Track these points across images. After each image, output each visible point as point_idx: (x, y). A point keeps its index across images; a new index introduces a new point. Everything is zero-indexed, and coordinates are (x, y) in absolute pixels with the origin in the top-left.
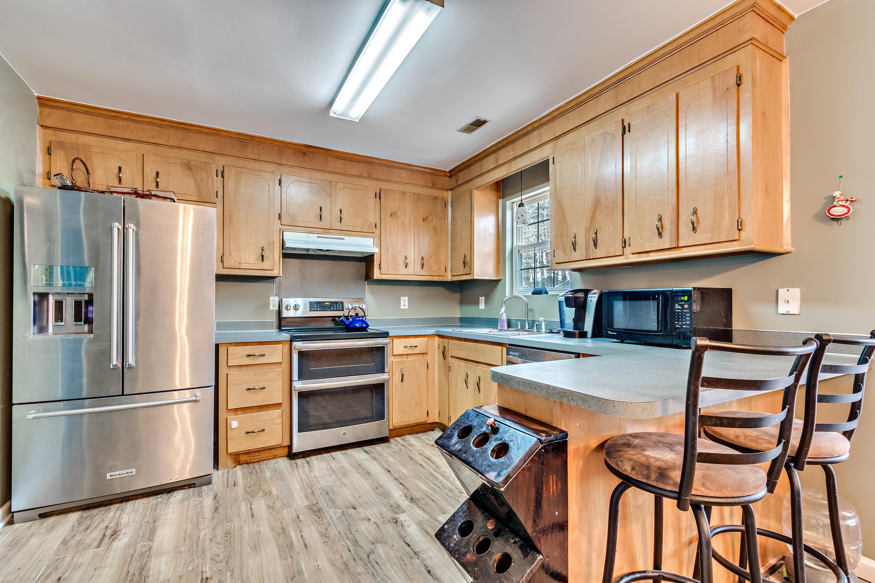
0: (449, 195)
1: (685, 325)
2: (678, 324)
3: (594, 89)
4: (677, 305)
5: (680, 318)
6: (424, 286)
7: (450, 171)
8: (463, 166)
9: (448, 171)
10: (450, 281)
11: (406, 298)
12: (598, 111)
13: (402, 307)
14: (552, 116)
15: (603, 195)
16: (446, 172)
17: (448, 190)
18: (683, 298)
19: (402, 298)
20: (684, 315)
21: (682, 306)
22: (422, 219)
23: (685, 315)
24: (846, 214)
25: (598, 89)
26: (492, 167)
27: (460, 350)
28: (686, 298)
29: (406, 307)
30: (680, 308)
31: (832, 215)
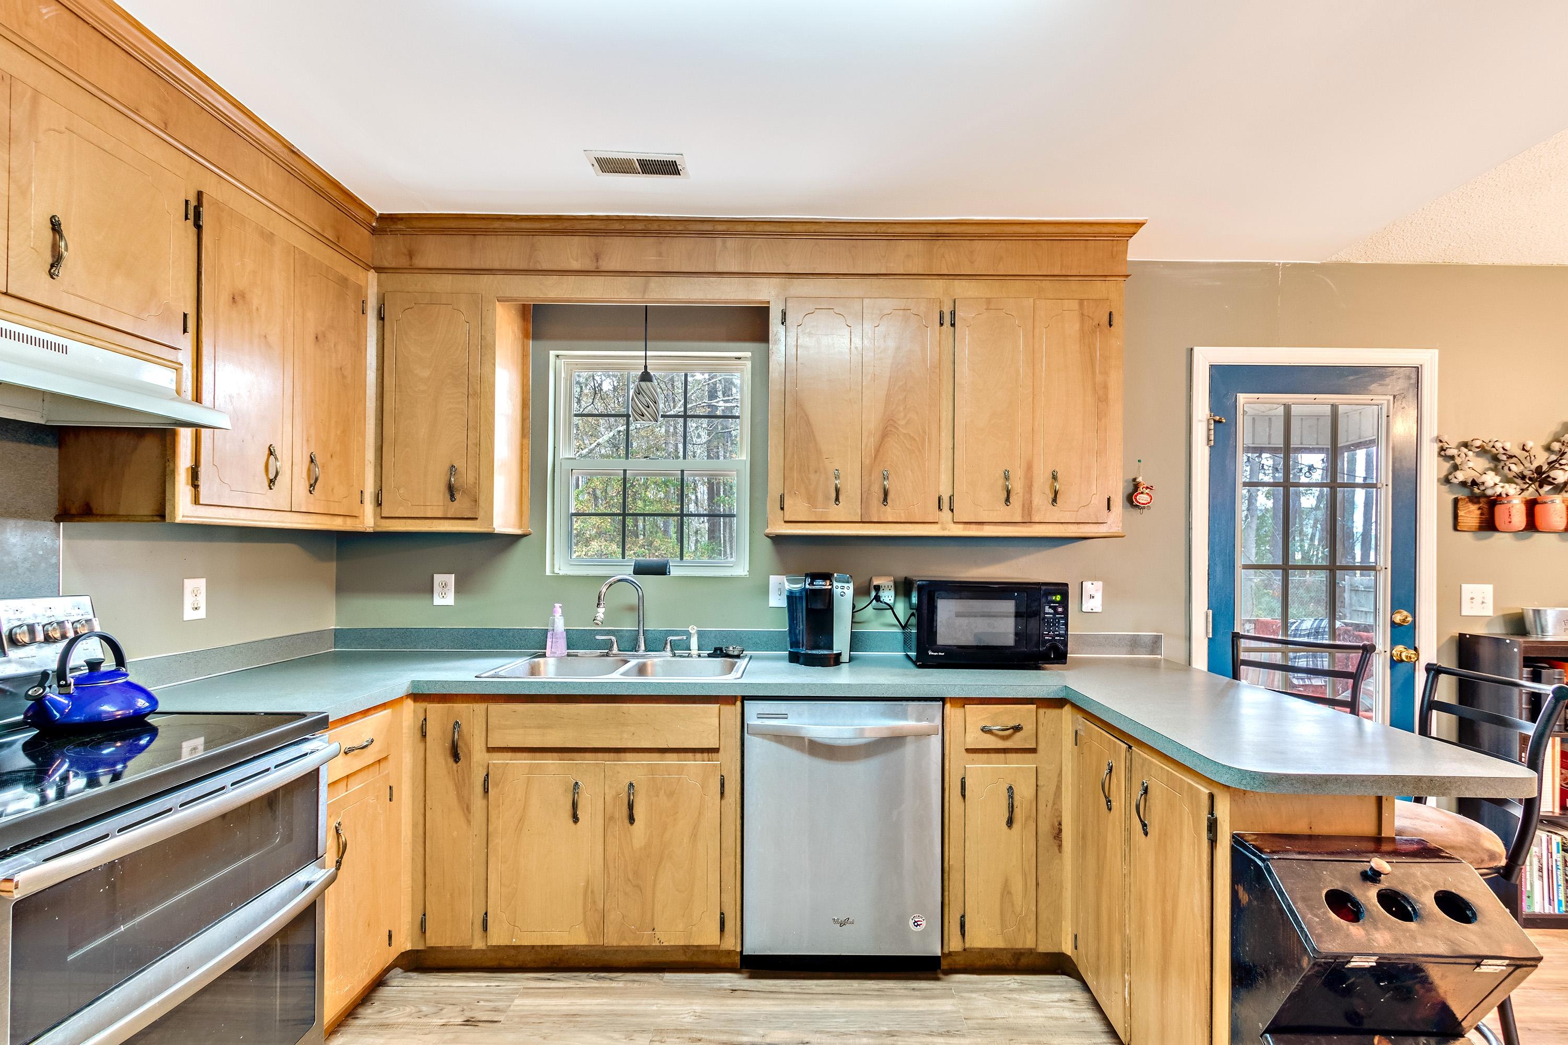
0: (371, 283)
1: (1057, 635)
2: (1048, 634)
3: (894, 226)
4: (1047, 608)
5: (1051, 626)
6: (258, 542)
7: (383, 218)
8: (453, 224)
9: (378, 212)
10: (371, 530)
11: (201, 583)
12: (892, 265)
13: (189, 614)
14: (789, 230)
15: (902, 415)
16: (371, 212)
17: (367, 267)
18: (1054, 598)
19: (189, 584)
20: (1057, 622)
21: (1054, 608)
22: (313, 337)
23: (1059, 622)
24: (1149, 503)
25: (899, 229)
26: (576, 265)
27: (539, 727)
28: (1058, 598)
29: (202, 614)
30: (1052, 611)
31: (1138, 502)
